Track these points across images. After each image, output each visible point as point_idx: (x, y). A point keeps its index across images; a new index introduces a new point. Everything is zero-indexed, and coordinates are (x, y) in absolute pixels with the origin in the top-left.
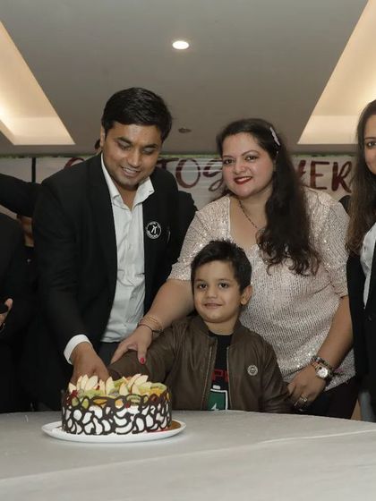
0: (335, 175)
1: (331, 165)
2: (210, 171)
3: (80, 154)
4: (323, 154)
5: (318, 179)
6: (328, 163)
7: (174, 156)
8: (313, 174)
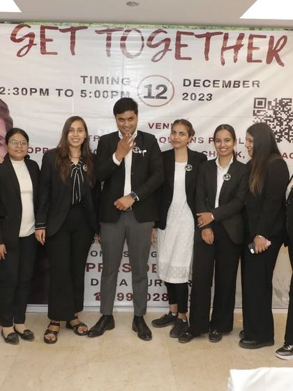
0: (270, 49)
1: (268, 39)
2: (154, 42)
3: (27, 21)
4: (260, 28)
5: (254, 52)
6: (265, 37)
7: (118, 26)
8: (250, 47)
